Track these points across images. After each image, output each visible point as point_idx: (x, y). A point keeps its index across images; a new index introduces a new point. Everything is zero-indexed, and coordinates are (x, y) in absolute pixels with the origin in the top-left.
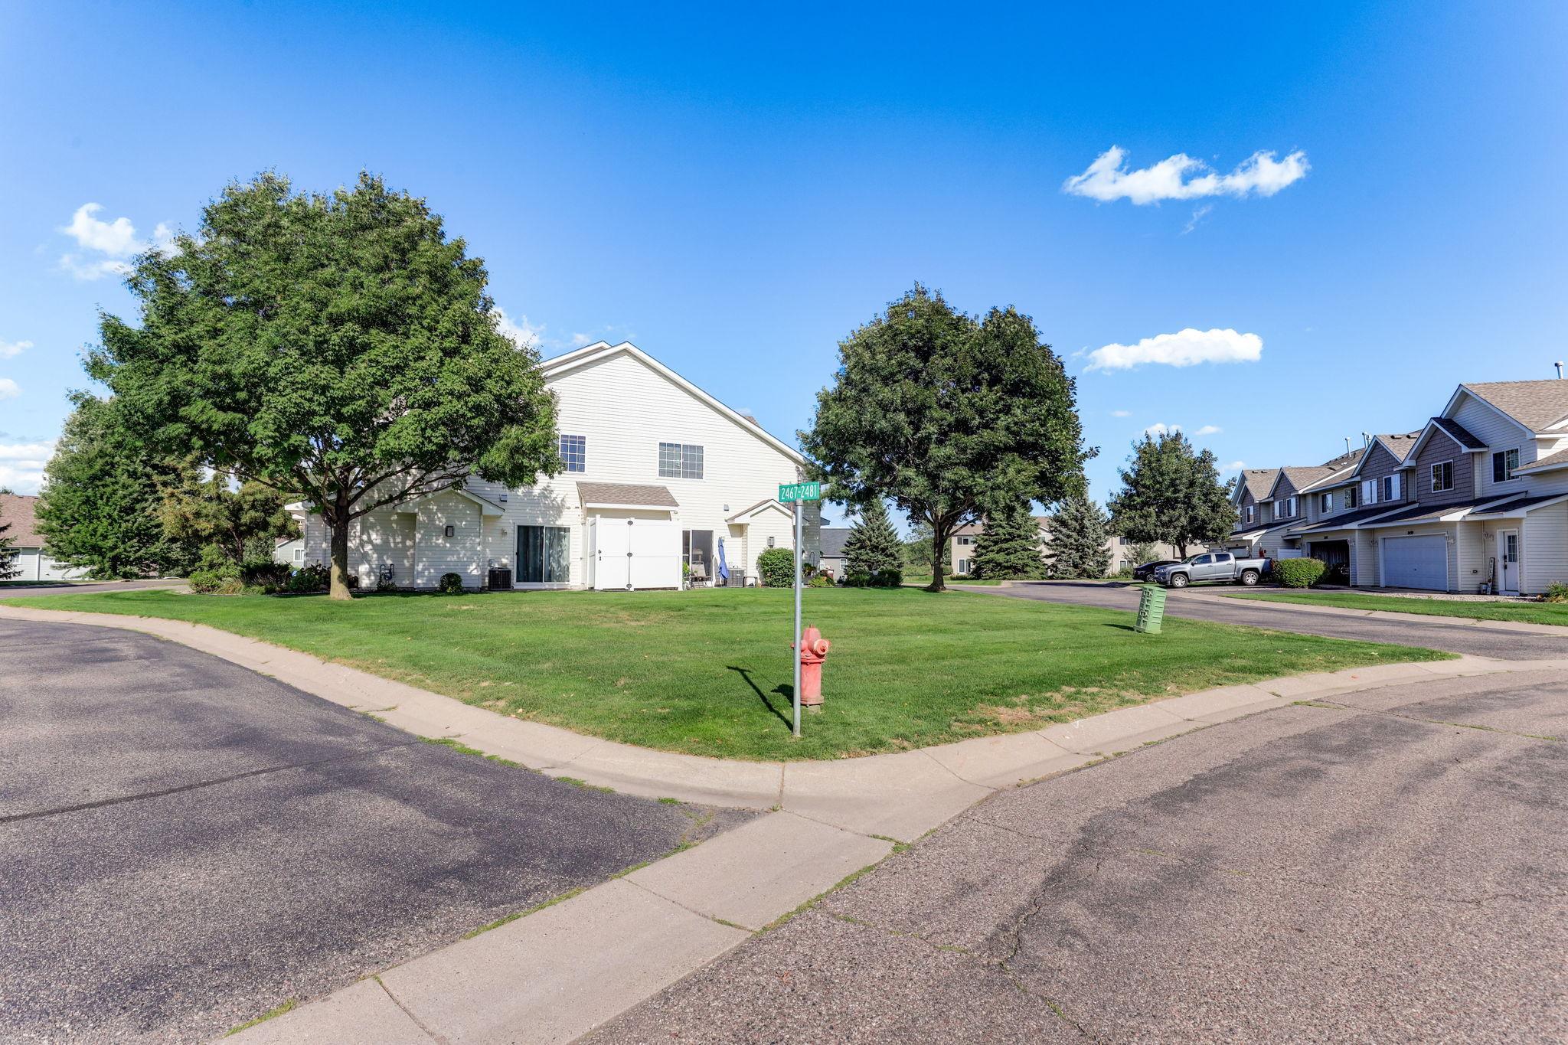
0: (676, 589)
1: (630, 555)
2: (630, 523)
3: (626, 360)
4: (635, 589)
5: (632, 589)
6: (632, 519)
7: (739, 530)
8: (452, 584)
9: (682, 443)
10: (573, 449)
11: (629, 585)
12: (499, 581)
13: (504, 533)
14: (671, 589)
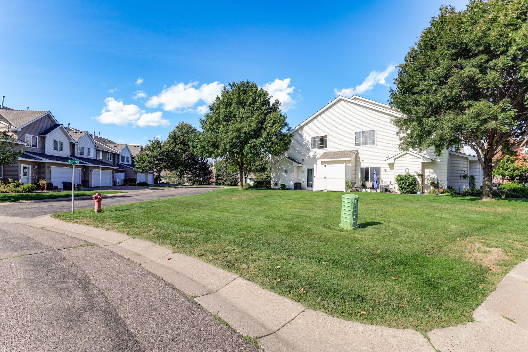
0: (343, 191)
1: (325, 178)
2: (325, 166)
3: (342, 102)
4: (328, 191)
5: (326, 191)
6: (326, 165)
7: (391, 165)
8: (283, 187)
9: (365, 130)
10: (323, 140)
11: (325, 189)
12: (297, 186)
13: (303, 172)
14: (341, 191)
